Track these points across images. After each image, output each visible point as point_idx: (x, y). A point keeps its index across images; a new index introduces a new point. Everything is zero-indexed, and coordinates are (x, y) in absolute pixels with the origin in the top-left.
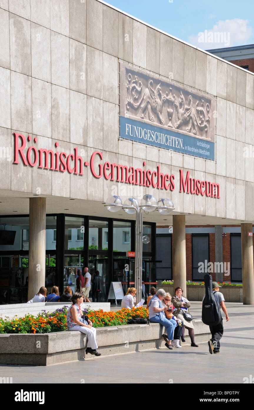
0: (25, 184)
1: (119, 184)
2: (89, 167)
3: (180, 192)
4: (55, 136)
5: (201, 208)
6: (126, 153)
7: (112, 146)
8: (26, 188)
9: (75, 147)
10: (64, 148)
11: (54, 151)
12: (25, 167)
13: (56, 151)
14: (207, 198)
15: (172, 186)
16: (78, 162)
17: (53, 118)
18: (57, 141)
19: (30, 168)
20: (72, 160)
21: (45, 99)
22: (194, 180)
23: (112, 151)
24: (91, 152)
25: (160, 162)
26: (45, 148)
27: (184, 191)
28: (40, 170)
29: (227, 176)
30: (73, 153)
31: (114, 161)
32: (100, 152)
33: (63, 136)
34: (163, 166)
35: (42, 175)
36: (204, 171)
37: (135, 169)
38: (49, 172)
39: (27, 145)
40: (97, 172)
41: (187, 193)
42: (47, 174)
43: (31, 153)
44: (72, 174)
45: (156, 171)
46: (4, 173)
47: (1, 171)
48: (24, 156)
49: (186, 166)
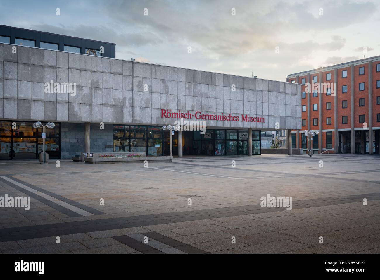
1: (210, 120)
2: (195, 116)
3: (242, 121)
4: (179, 109)
5: (254, 126)
6: (213, 111)
7: (206, 110)
8: (167, 123)
9: (188, 111)
11: (178, 113)
12: (166, 118)
14: (257, 123)
15: (238, 120)
16: (189, 116)
17: (178, 104)
19: (168, 118)
21: (175, 99)
22: (250, 117)
24: (196, 112)
25: (231, 112)
27: (244, 121)
28: (173, 119)
29: (269, 115)
30: (187, 113)
31: (207, 114)
32: (200, 112)
33: (182, 108)
34: (233, 114)
36: (256, 114)
37: (217, 115)
38: (176, 119)
39: (167, 112)
41: (246, 121)
43: (169, 114)
44: (187, 119)
45: (229, 116)
46: (157, 120)
47: (156, 119)
48: (166, 115)
49: (245, 113)
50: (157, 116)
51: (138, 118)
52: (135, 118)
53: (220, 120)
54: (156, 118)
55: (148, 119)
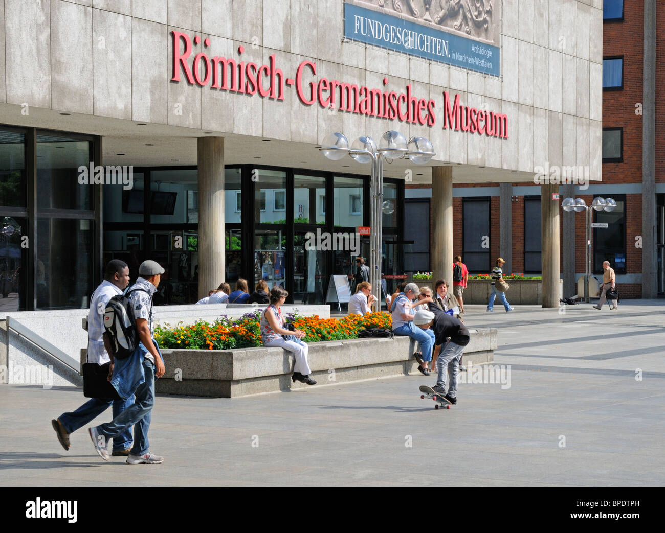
0: (191, 114)
1: (345, 115)
2: (294, 87)
3: (444, 129)
4: (238, 36)
5: (477, 155)
6: (354, 63)
7: (331, 52)
8: (192, 122)
9: (271, 53)
10: (254, 56)
11: (237, 62)
12: (191, 87)
13: (240, 60)
14: (487, 138)
15: (431, 119)
16: (276, 79)
17: (236, 6)
18: (241, 44)
19: (198, 89)
20: (266, 74)
22: (466, 109)
23: (332, 60)
24: (297, 62)
25: (412, 78)
26: (223, 56)
27: (451, 127)
28: (213, 92)
29: (521, 102)
30: (267, 64)
31: (335, 77)
32: (311, 61)
33: (251, 37)
34: (416, 85)
35: (217, 100)
36: (482, 93)
37: (369, 89)
38: (228, 96)
39: (193, 51)
40: (306, 95)
41: (456, 130)
42: (225, 98)
43: (200, 65)
44: (266, 99)
45: (405, 93)
46: (157, 96)
47: (152, 93)
48: (189, 68)
49: (453, 86)
50: (155, 72)
51: (73, 78)
52: (62, 78)
53: (378, 117)
54: (149, 84)
55: (119, 88)
